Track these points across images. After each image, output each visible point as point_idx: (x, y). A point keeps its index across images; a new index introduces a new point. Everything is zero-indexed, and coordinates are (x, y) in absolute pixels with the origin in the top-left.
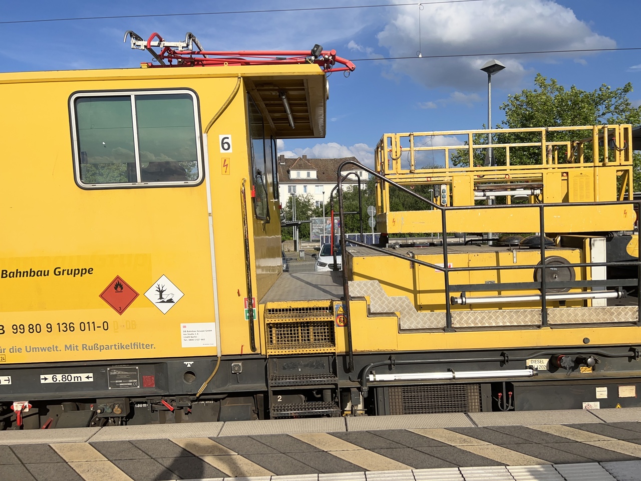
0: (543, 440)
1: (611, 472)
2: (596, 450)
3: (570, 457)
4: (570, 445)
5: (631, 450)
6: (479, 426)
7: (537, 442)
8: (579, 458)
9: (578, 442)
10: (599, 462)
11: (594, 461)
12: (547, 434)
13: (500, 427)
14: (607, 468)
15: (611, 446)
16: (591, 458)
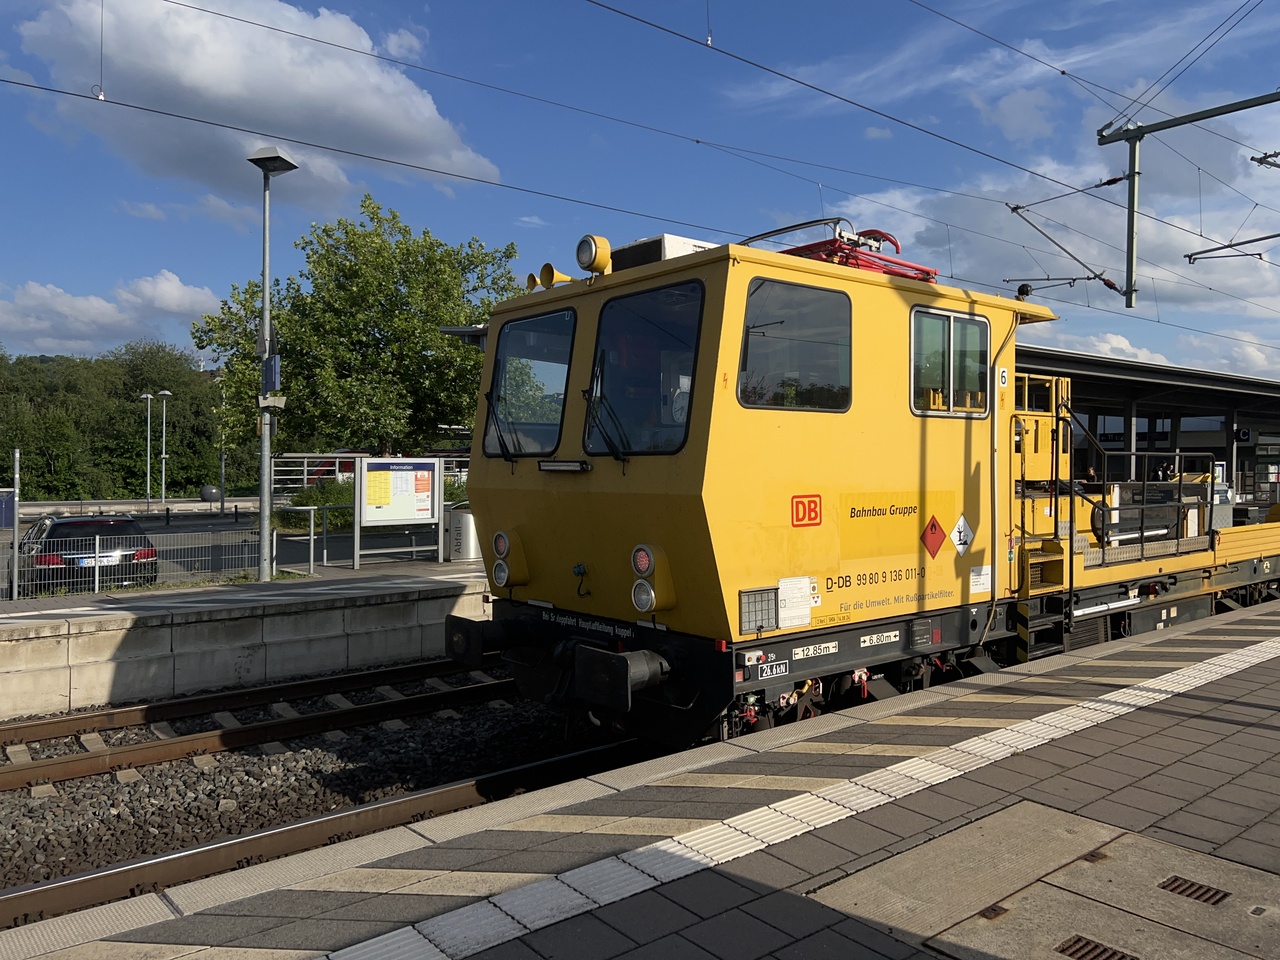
0: (317, 908)
1: (431, 937)
2: (412, 901)
3: (364, 928)
4: (367, 904)
5: (469, 886)
6: (185, 914)
7: (304, 916)
8: (381, 926)
9: (381, 894)
10: (413, 924)
11: (404, 924)
12: (327, 893)
13: (231, 905)
14: (425, 932)
15: (439, 886)
16: (402, 919)
